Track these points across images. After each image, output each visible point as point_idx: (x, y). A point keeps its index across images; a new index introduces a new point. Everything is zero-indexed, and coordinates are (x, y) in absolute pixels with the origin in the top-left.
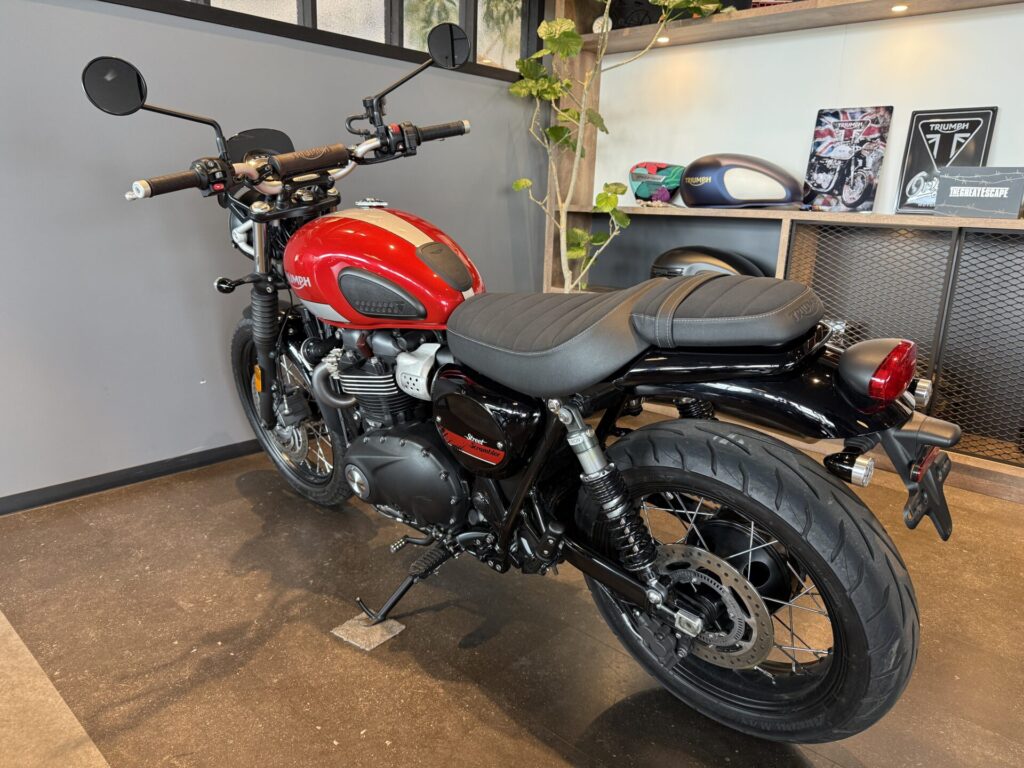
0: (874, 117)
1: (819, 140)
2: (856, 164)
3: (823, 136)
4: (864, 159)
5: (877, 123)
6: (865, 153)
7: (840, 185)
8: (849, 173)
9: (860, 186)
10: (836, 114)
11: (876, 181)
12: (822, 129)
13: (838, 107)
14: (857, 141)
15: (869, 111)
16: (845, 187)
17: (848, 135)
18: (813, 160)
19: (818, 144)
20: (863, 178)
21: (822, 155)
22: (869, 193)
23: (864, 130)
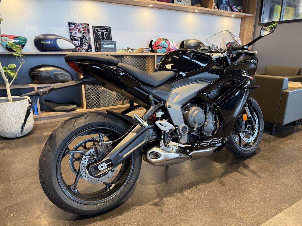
0: (85, 26)
1: (71, 31)
2: (84, 39)
3: (72, 30)
4: (86, 37)
5: (86, 28)
6: (85, 36)
7: (81, 44)
8: (83, 41)
9: (87, 45)
10: (74, 24)
11: (90, 43)
12: (71, 28)
13: (74, 22)
14: (82, 32)
15: (83, 24)
16: (83, 45)
17: (79, 30)
18: (71, 37)
19: (71, 32)
20: (87, 42)
21: (74, 36)
22: (90, 47)
23: (83, 29)
